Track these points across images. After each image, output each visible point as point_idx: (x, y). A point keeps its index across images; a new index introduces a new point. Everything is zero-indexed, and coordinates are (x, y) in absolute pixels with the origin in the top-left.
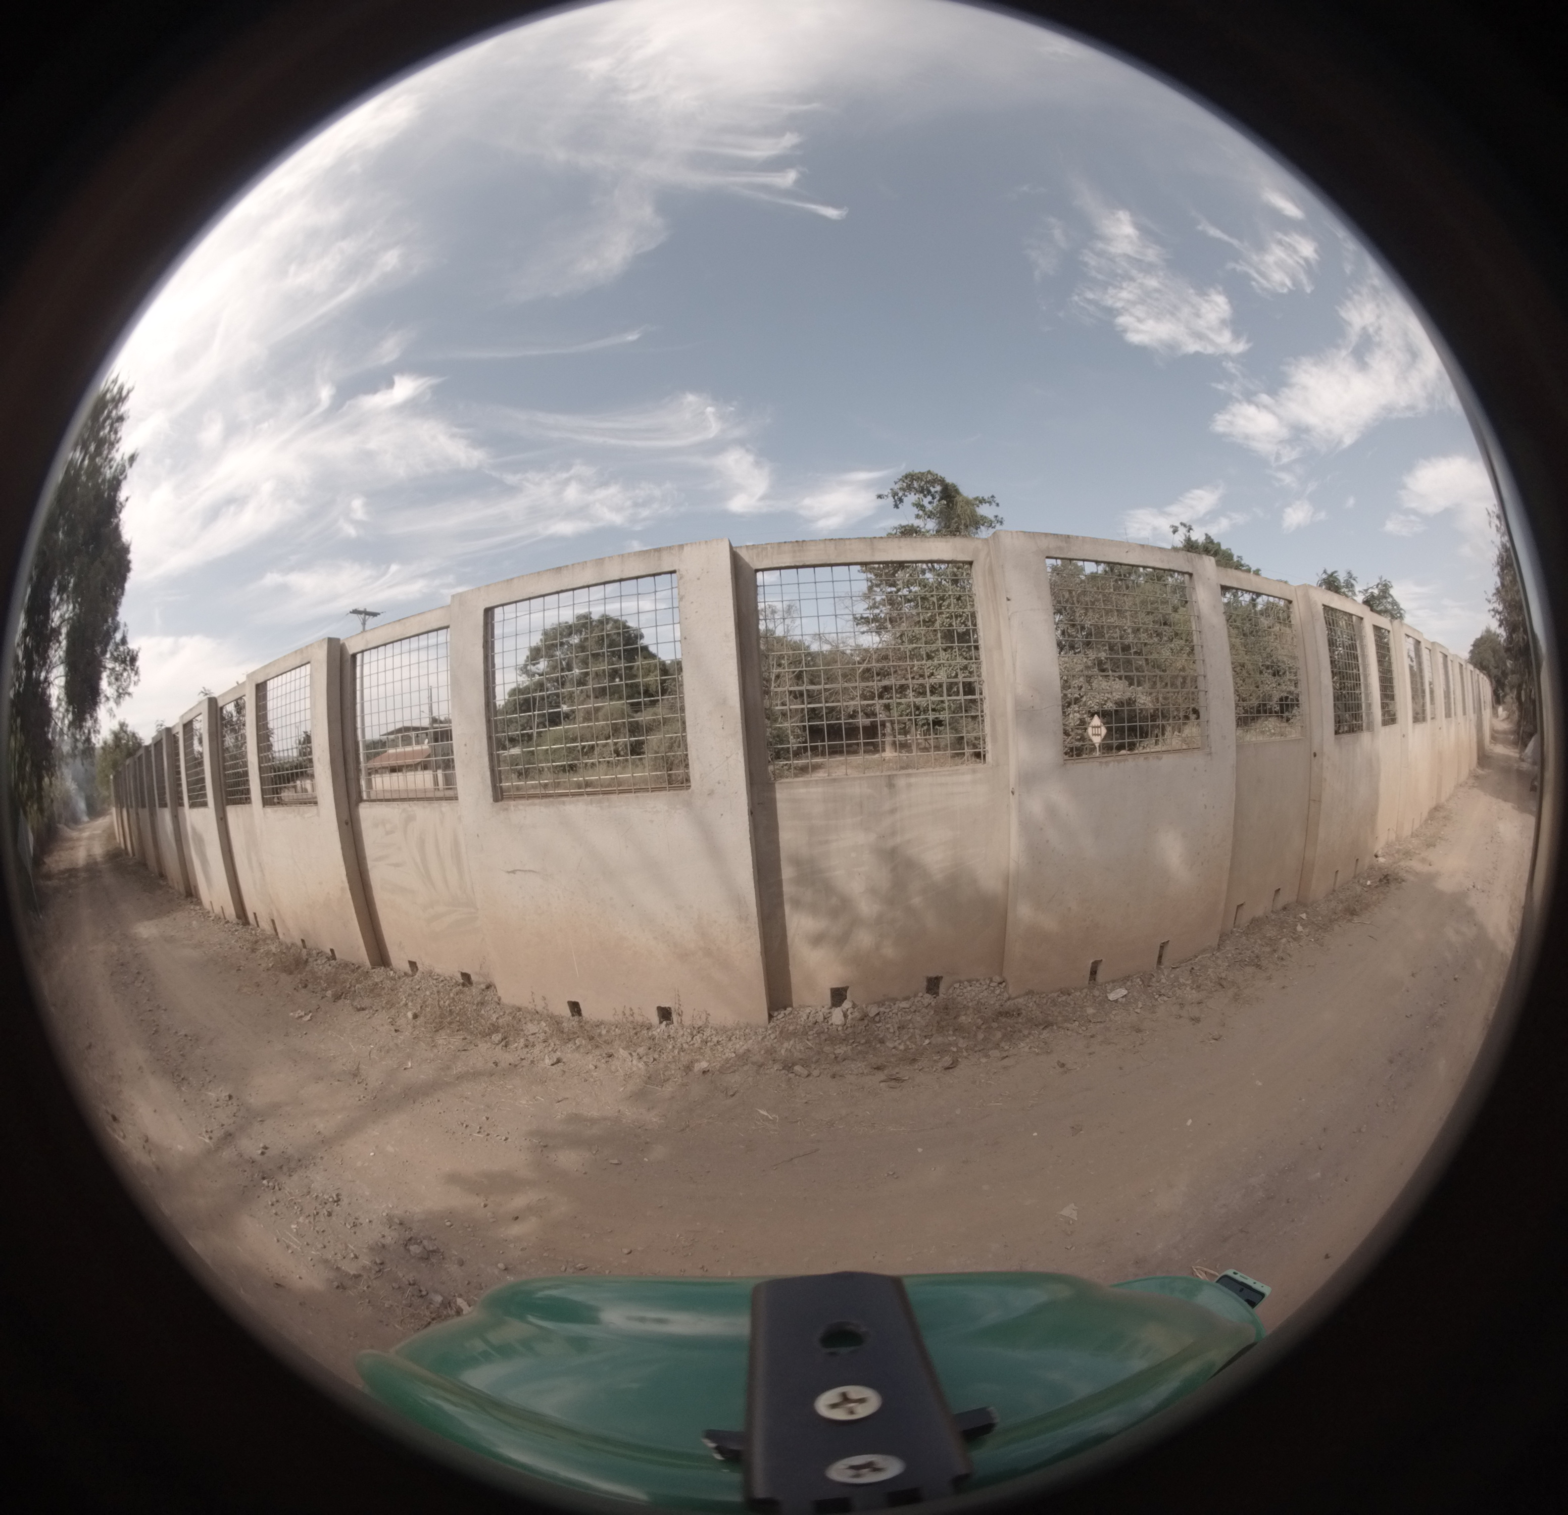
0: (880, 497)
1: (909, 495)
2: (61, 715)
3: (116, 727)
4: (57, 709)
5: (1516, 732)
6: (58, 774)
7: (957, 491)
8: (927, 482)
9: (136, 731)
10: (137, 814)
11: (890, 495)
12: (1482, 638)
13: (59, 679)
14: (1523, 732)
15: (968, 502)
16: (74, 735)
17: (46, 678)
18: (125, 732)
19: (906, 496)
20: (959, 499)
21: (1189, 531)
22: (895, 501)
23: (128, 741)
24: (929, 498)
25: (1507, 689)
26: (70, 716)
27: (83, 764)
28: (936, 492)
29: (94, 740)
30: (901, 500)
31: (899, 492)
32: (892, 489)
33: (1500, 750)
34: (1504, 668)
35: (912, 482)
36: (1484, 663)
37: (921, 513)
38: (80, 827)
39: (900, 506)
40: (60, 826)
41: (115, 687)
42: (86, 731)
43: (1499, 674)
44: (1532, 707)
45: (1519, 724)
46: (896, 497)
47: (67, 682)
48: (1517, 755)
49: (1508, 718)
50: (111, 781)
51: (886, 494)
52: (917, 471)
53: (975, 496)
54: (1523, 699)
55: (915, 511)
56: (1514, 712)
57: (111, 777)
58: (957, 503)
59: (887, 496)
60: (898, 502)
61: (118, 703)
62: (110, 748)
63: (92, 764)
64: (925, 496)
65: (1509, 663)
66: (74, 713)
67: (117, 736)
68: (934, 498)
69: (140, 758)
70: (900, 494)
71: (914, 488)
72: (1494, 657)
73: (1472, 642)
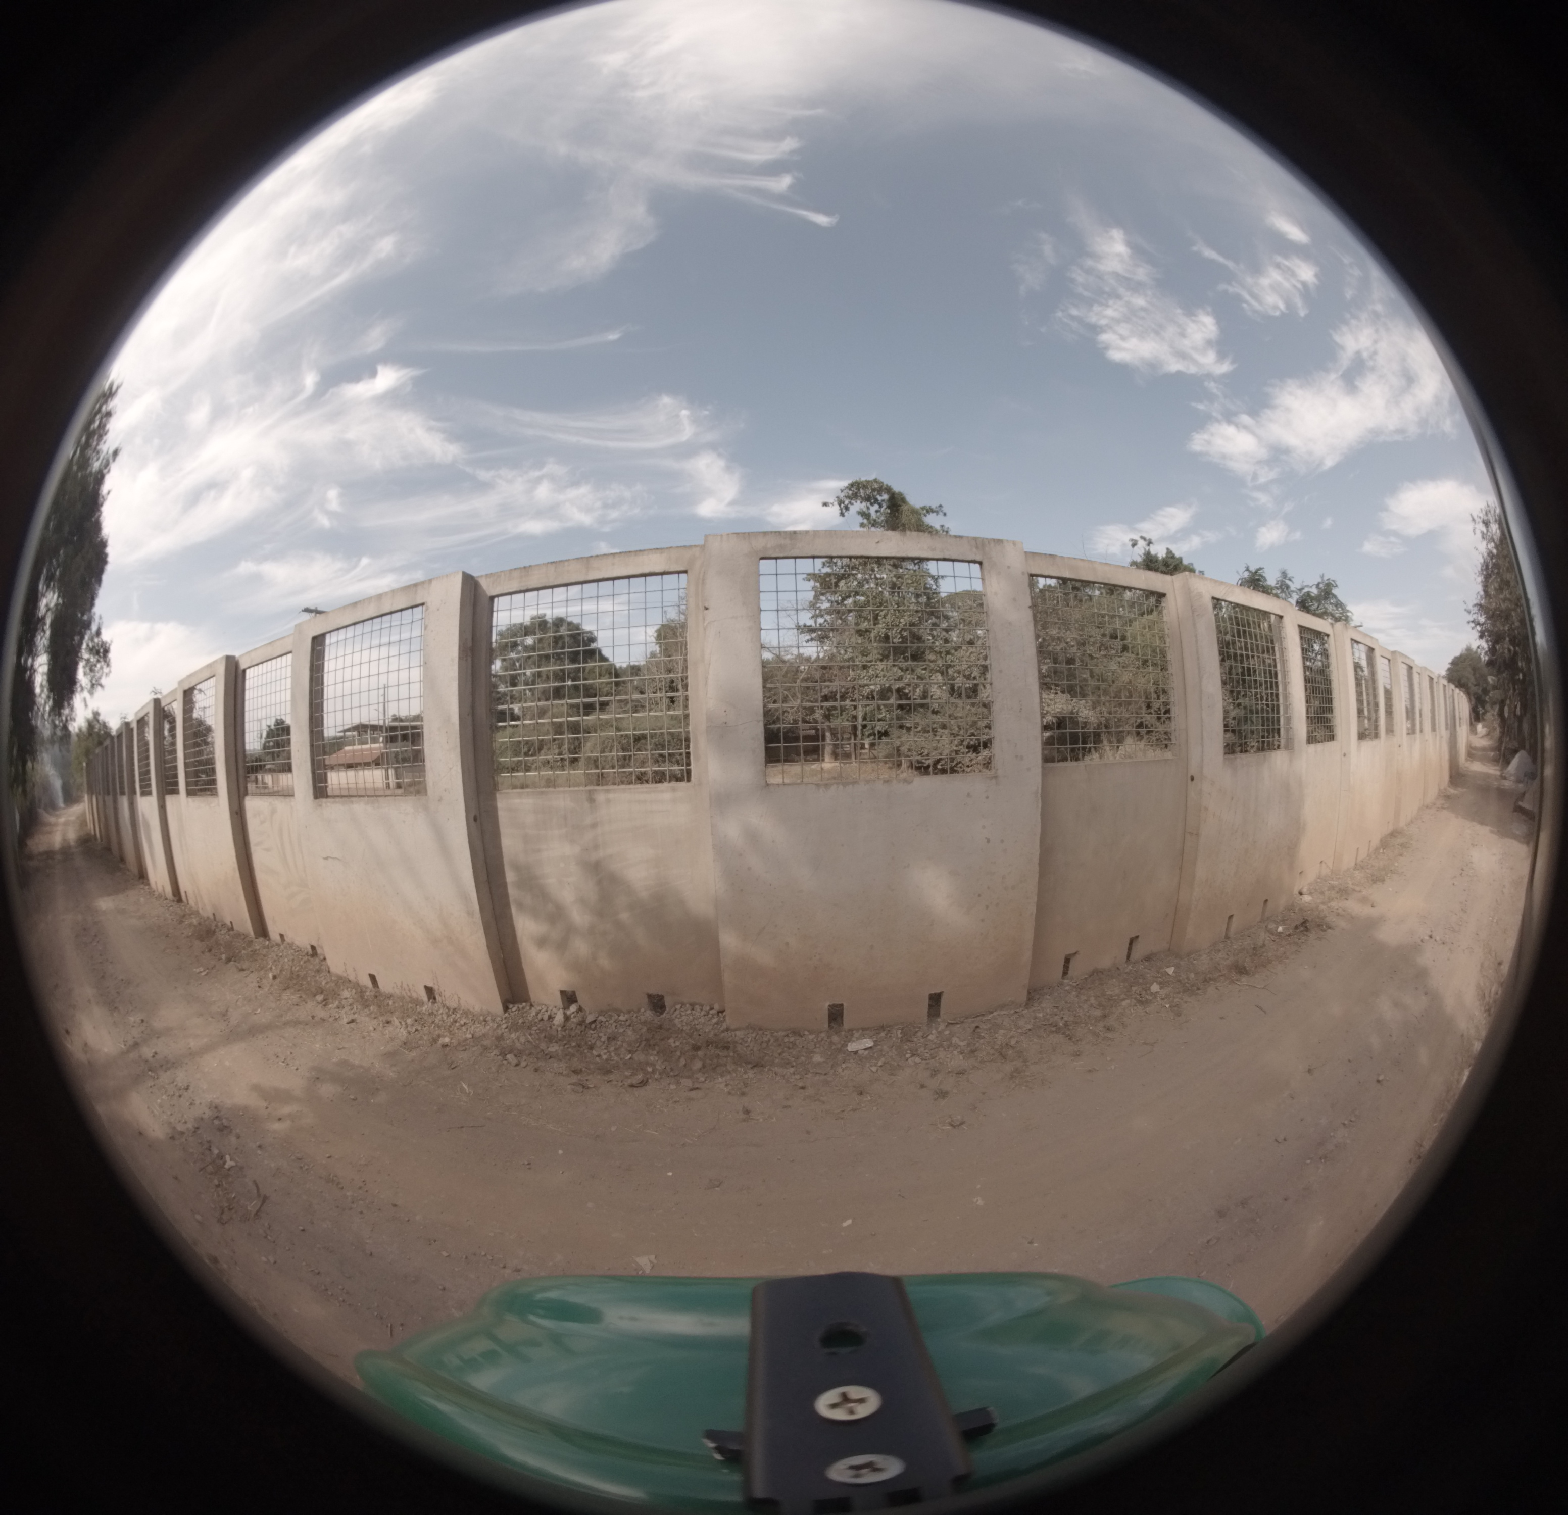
0: (825, 504)
1: (855, 504)
2: (43, 702)
3: (90, 716)
4: (40, 695)
5: (1498, 749)
6: (39, 758)
7: (903, 500)
8: (874, 490)
9: (107, 720)
10: (104, 801)
11: (836, 503)
12: (1461, 656)
13: (43, 666)
14: (1505, 748)
15: (914, 511)
16: (53, 722)
17: (32, 666)
18: (98, 721)
19: (852, 504)
20: (904, 508)
21: (1148, 545)
22: (841, 509)
23: (100, 730)
24: (876, 507)
25: (1488, 707)
26: (51, 703)
27: (60, 750)
28: (883, 501)
29: (71, 728)
30: (847, 508)
31: (845, 499)
32: (838, 497)
33: (1477, 767)
34: (1485, 685)
35: (859, 490)
36: (1462, 681)
37: (865, 521)
38: (58, 813)
39: (846, 514)
40: (41, 811)
41: (89, 677)
42: (64, 718)
43: (1480, 691)
44: (1516, 724)
45: (1500, 740)
46: (842, 505)
47: (49, 670)
48: (1498, 773)
49: (1488, 734)
50: (84, 768)
51: (832, 501)
52: (863, 479)
53: (922, 505)
54: (1506, 715)
55: (860, 519)
56: (1495, 729)
57: (84, 764)
58: (902, 511)
59: (832, 504)
60: (844, 511)
61: (91, 693)
62: (84, 735)
63: (68, 751)
64: (872, 504)
65: (1491, 679)
66: (54, 700)
67: (90, 725)
68: (880, 506)
69: (106, 748)
70: (847, 502)
71: (860, 496)
72: (1474, 674)
73: (1450, 660)
